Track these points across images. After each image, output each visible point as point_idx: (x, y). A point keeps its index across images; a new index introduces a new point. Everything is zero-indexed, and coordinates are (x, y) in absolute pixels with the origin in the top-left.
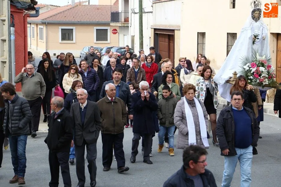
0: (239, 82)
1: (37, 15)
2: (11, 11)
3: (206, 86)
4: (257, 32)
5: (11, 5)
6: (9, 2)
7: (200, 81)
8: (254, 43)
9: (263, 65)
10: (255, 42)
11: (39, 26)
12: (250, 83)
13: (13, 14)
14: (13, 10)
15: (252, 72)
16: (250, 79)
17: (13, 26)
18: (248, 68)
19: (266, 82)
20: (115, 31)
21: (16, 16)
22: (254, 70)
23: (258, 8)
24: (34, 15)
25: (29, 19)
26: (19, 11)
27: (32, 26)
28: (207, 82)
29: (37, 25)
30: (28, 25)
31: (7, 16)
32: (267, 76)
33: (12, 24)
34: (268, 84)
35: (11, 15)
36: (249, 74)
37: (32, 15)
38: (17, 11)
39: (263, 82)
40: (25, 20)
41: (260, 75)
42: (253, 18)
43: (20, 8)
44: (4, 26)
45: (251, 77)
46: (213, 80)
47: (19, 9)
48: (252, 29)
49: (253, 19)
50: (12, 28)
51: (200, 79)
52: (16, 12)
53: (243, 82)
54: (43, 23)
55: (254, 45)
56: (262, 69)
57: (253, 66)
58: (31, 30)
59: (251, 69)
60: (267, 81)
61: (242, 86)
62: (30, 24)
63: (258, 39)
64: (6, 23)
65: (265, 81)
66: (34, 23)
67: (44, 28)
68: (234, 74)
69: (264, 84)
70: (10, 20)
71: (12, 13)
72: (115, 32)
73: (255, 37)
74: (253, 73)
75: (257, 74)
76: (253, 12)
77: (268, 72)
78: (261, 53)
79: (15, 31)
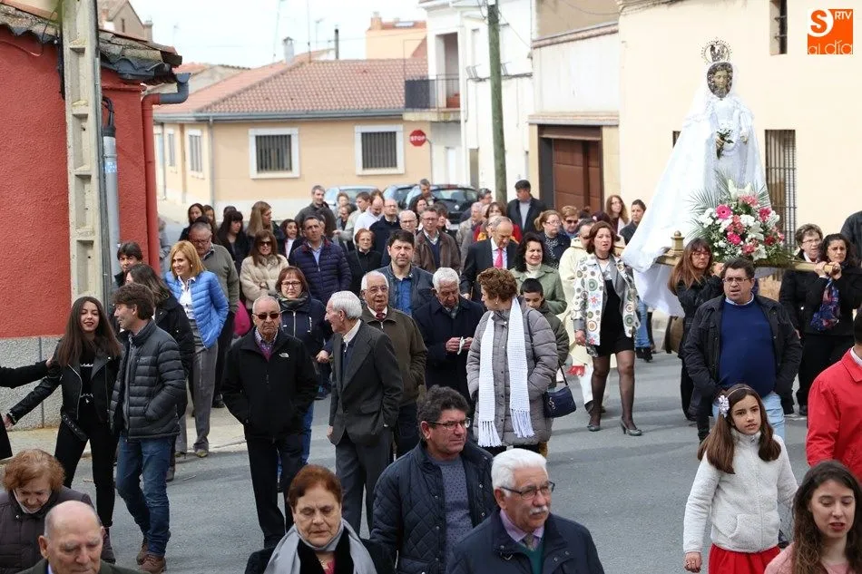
0: (694, 257)
1: (180, 98)
2: (104, 89)
3: (604, 275)
4: (724, 125)
5: (102, 68)
6: (98, 60)
7: (586, 262)
8: (719, 153)
9: (749, 211)
10: (723, 152)
11: (189, 132)
12: (720, 259)
13: (110, 95)
14: (107, 85)
15: (721, 230)
16: (719, 249)
17: (112, 134)
18: (710, 221)
19: (762, 253)
20: (418, 138)
21: (117, 101)
22: (725, 224)
23: (722, 61)
24: (172, 98)
25: (159, 111)
26: (127, 86)
27: (169, 130)
28: (605, 266)
29: (182, 126)
30: (157, 130)
31: (92, 102)
32: (762, 237)
33: (108, 128)
34: (765, 257)
35: (104, 99)
36: (714, 236)
37: (167, 97)
38: (122, 86)
39: (753, 254)
40: (147, 114)
41: (743, 237)
42: (713, 88)
43: (130, 77)
44: (83, 132)
45: (721, 244)
46: (620, 261)
47: (126, 82)
48: (713, 118)
49: (713, 91)
50: (107, 139)
51: (585, 259)
52: (119, 90)
53: (702, 256)
54: (201, 122)
55: (722, 158)
56: (746, 220)
57: (722, 213)
58: (165, 142)
59: (717, 222)
60: (764, 251)
61: (701, 266)
62: (162, 124)
63: (730, 142)
64: (91, 124)
65: (758, 252)
66: (173, 123)
67: (203, 134)
68: (676, 239)
69: (756, 258)
70: (100, 115)
71: (107, 96)
72: (420, 138)
73: (722, 137)
74: (726, 231)
75: (736, 232)
76: (712, 72)
77: (765, 227)
78: (741, 178)
79: (119, 149)
